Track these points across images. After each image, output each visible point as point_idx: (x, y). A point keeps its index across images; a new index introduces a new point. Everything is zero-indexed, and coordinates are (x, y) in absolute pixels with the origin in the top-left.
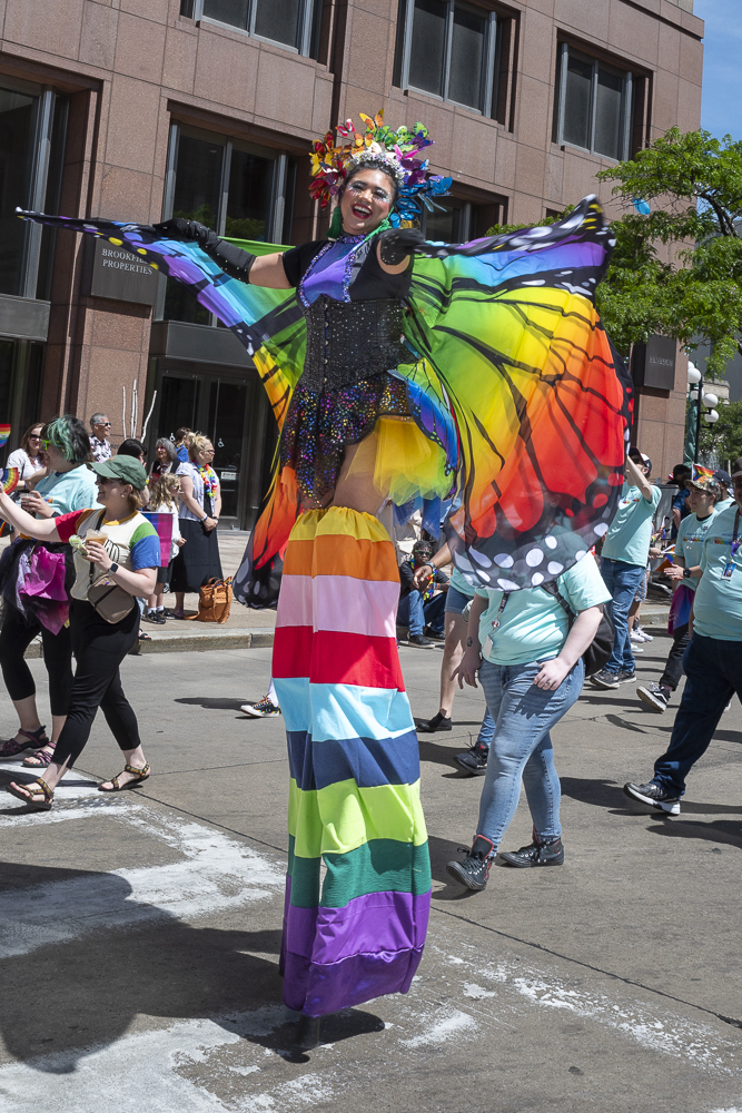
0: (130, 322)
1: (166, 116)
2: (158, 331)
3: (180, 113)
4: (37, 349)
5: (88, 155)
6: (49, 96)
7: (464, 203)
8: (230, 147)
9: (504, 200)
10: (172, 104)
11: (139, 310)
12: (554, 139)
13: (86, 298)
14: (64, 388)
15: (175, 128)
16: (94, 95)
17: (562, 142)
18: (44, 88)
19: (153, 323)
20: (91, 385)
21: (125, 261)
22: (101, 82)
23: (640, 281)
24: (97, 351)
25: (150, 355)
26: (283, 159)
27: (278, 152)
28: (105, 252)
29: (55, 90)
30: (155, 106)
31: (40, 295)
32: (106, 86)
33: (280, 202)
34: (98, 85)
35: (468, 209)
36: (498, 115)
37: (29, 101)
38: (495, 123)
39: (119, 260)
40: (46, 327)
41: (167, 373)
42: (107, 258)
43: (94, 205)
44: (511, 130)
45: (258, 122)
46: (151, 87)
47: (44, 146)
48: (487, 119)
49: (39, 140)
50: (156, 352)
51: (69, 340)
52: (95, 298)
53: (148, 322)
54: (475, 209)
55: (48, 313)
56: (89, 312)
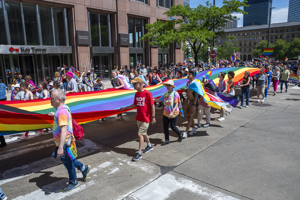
0: (86, 48)
1: (86, 10)
2: (91, 49)
3: (89, 9)
4: (71, 55)
5: (74, 19)
6: (65, 9)
7: (142, 19)
8: (99, 14)
9: (149, 18)
10: (87, 8)
11: (87, 46)
12: (157, 6)
13: (78, 45)
14: (76, 60)
15: (89, 12)
16: (73, 8)
17: (159, 6)
18: (64, 8)
19: (90, 47)
20: (81, 59)
21: (83, 37)
22: (74, 6)
23: (171, 32)
24: (81, 53)
25: (90, 53)
26: (109, 15)
27: (108, 14)
28: (79, 36)
29: (66, 8)
30: (84, 9)
31: (70, 45)
32: (75, 6)
33: (109, 23)
34: (73, 6)
35: (143, 20)
36: (146, 3)
37: (62, 10)
38: (146, 4)
39: (82, 37)
40: (71, 51)
41: (94, 56)
42: (80, 37)
43: (76, 28)
44: (149, 5)
45: (103, 9)
46: (83, 5)
47: (66, 19)
48: (145, 4)
49: (65, 18)
50: (91, 52)
51: (76, 52)
52: (79, 44)
53: (89, 47)
54: (144, 20)
55: (71, 48)
56: (78, 47)
